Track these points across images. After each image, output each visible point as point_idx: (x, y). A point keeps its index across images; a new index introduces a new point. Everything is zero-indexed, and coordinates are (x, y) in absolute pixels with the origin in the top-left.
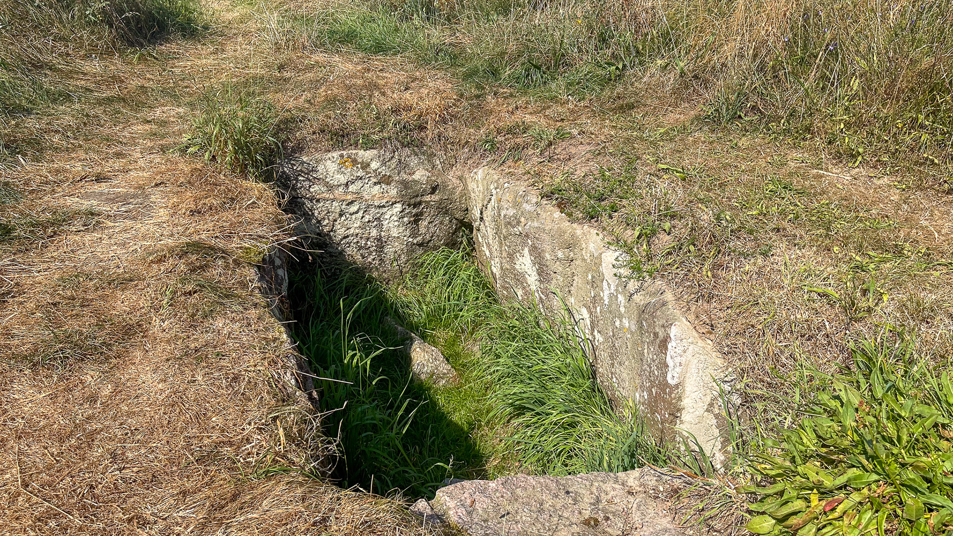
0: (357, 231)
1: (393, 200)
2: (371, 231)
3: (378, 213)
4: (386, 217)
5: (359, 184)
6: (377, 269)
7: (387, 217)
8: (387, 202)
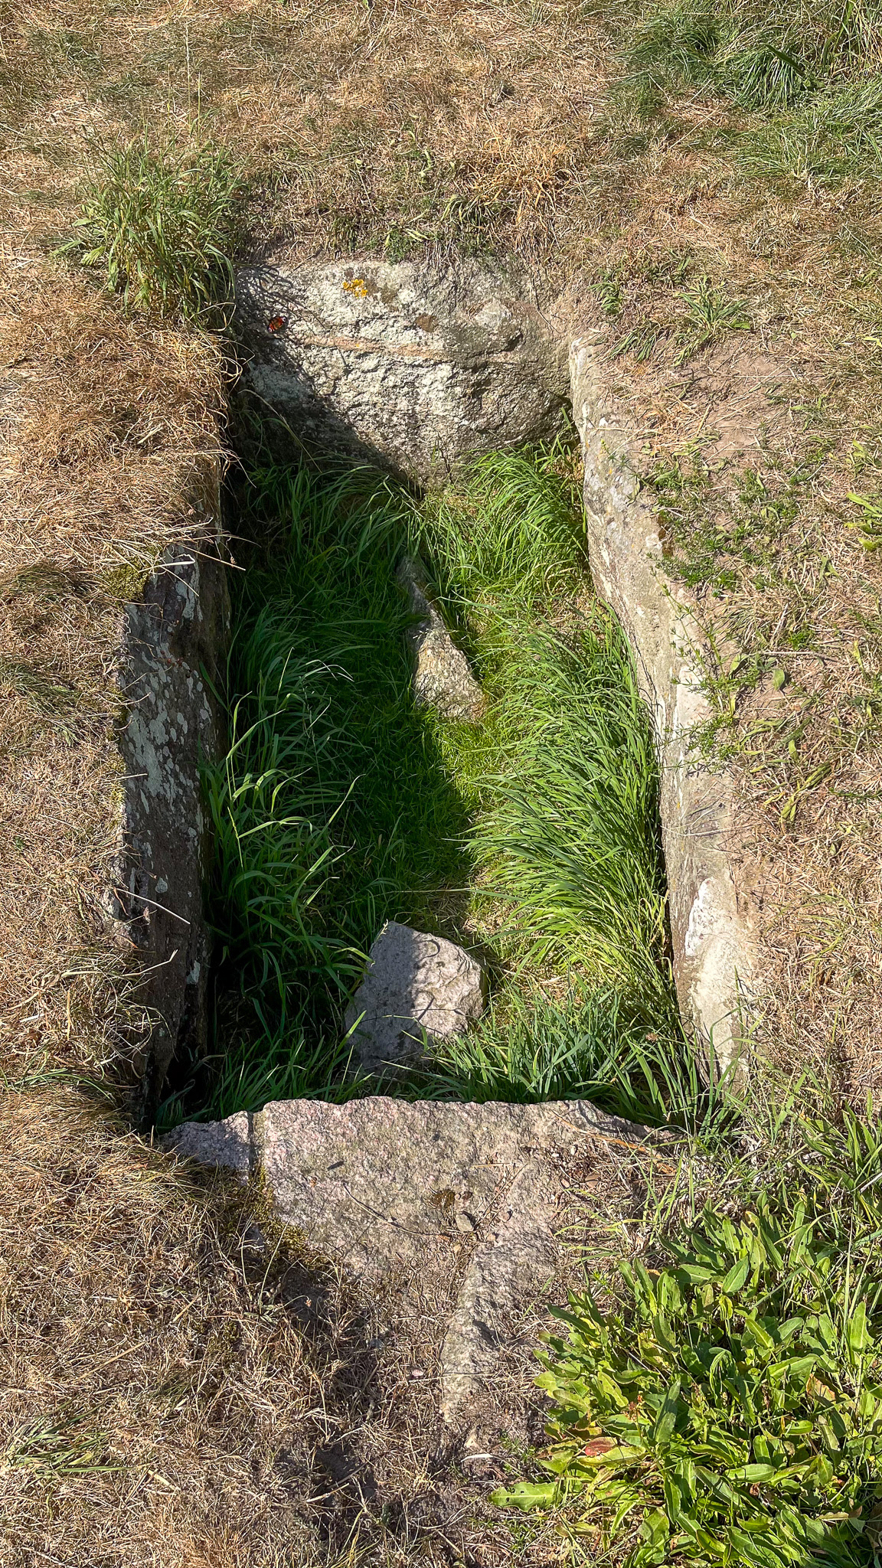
0: (375, 399)
1: (437, 358)
2: (398, 401)
3: (411, 374)
4: (424, 382)
5: (378, 326)
6: (409, 459)
7: (426, 381)
8: (426, 360)
